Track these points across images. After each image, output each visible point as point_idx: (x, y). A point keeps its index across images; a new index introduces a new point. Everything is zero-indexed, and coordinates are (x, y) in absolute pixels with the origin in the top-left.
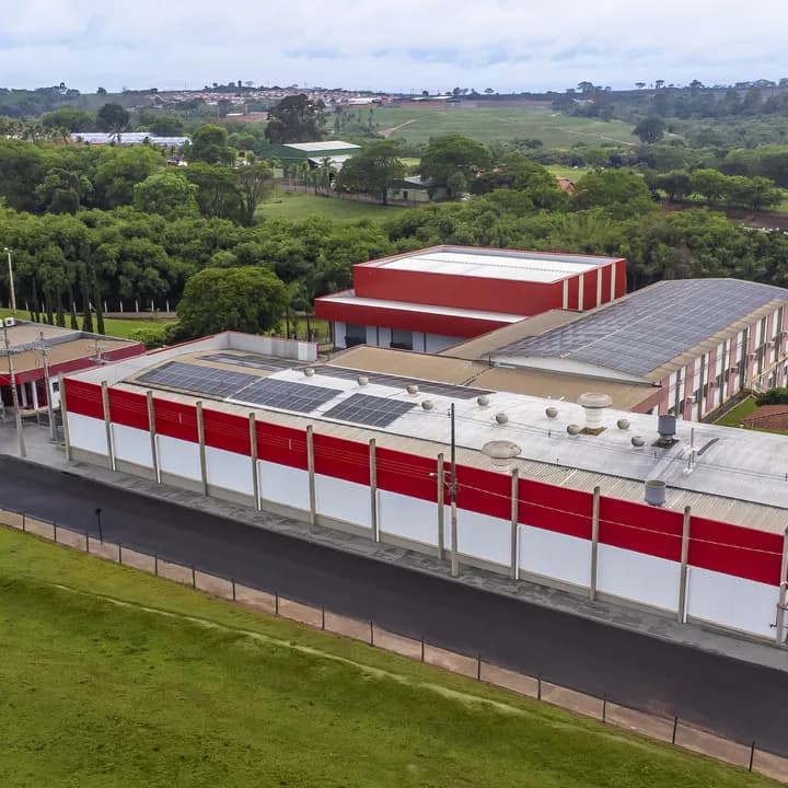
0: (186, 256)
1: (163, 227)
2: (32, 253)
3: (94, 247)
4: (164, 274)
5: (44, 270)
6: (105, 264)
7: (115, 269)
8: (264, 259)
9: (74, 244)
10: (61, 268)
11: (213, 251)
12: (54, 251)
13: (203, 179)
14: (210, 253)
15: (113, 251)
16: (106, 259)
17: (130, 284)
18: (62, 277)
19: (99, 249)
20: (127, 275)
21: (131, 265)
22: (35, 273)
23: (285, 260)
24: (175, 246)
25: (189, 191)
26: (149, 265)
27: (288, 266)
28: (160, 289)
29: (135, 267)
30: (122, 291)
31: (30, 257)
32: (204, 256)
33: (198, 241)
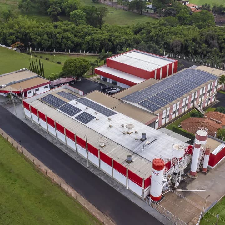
0: (79, 37)
1: (74, 28)
2: (40, 37)
3: (55, 35)
4: (73, 42)
5: (43, 42)
6: (58, 40)
7: (60, 41)
8: (97, 40)
9: (51, 34)
10: (47, 41)
11: (86, 36)
12: (45, 36)
13: (88, 12)
14: (85, 36)
15: (60, 36)
16: (58, 39)
17: (64, 45)
18: (47, 44)
19: (57, 36)
20: (64, 43)
21: (64, 40)
22: (41, 42)
23: (103, 41)
24: (77, 34)
25: (84, 16)
26: (69, 40)
27: (104, 42)
28: (71, 47)
29: (66, 41)
30: (62, 47)
31: (40, 38)
32: (84, 37)
33: (83, 33)
